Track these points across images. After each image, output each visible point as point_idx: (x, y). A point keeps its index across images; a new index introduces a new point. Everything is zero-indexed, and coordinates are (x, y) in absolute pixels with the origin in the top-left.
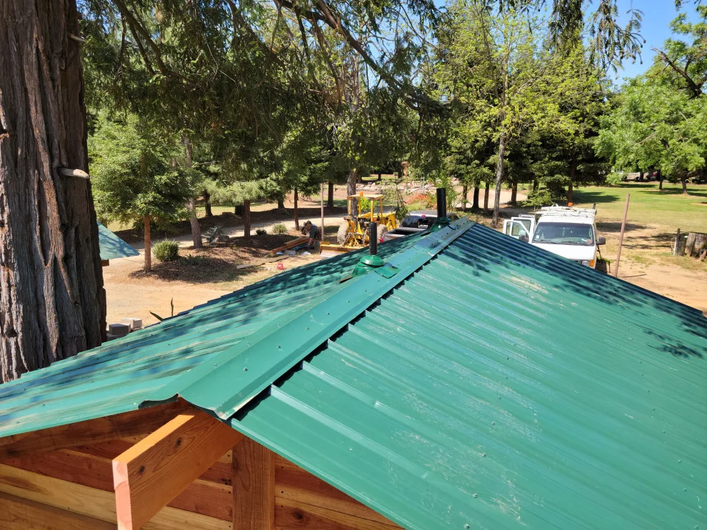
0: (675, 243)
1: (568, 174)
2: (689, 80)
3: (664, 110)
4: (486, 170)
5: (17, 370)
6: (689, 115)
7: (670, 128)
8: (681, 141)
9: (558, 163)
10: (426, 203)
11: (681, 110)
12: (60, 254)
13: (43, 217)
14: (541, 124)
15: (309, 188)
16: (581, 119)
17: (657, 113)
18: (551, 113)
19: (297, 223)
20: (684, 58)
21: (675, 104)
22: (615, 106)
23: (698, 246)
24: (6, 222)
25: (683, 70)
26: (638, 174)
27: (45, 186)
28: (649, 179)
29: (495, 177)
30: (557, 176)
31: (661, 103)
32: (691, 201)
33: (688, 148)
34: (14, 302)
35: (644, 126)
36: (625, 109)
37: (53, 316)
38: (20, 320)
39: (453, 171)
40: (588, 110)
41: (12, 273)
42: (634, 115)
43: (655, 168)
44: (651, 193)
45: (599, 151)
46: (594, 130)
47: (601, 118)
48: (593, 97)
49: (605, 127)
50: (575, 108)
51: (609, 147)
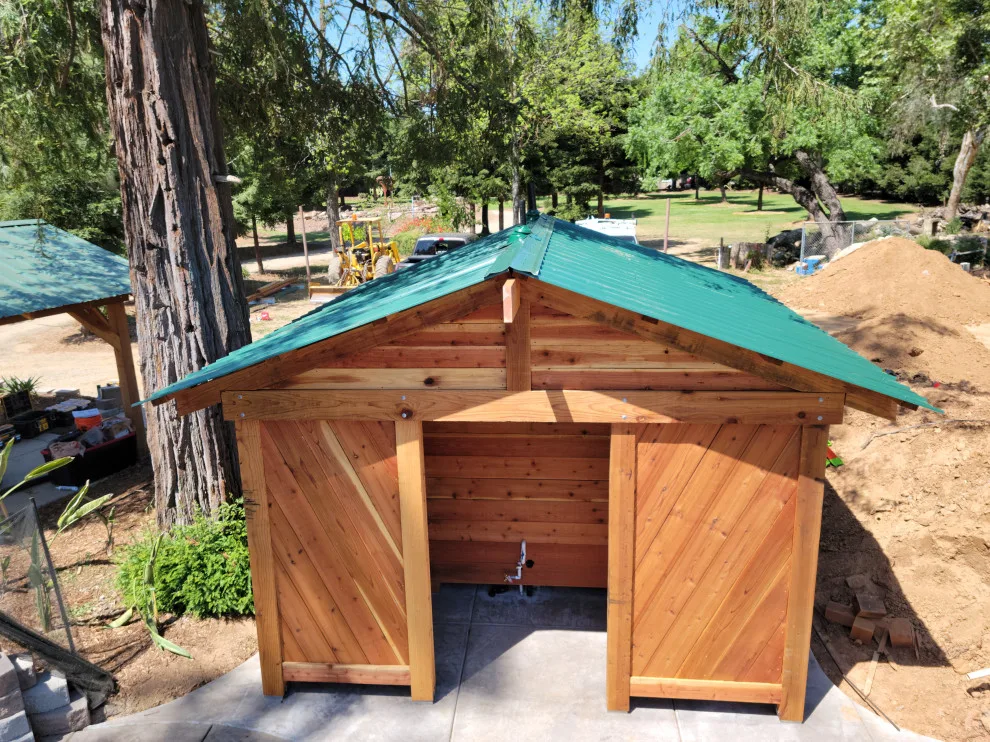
0: (720, 256)
1: (595, 181)
2: (721, 63)
3: (697, 99)
4: (498, 181)
5: (198, 362)
6: (724, 105)
7: (704, 121)
8: (717, 135)
9: (585, 168)
10: (424, 229)
11: (715, 99)
12: (223, 255)
13: (207, 221)
14: (560, 120)
15: (273, 215)
16: (605, 113)
17: (690, 103)
18: (571, 106)
19: (261, 265)
20: (715, 36)
21: (709, 92)
22: (643, 96)
23: (743, 257)
24: (179, 225)
25: (715, 50)
26: (670, 182)
27: (207, 192)
28: (683, 187)
29: (510, 191)
30: (585, 185)
31: (694, 91)
32: (733, 210)
33: (726, 144)
34: (191, 299)
35: (677, 120)
36: (653, 98)
37: (222, 312)
38: (198, 315)
39: (457, 185)
40: (613, 101)
41: (187, 273)
42: (665, 106)
43: (689, 173)
44: (687, 203)
45: (630, 152)
46: (622, 126)
47: (629, 113)
48: (617, 85)
49: (634, 123)
50: (597, 99)
51: (641, 147)
